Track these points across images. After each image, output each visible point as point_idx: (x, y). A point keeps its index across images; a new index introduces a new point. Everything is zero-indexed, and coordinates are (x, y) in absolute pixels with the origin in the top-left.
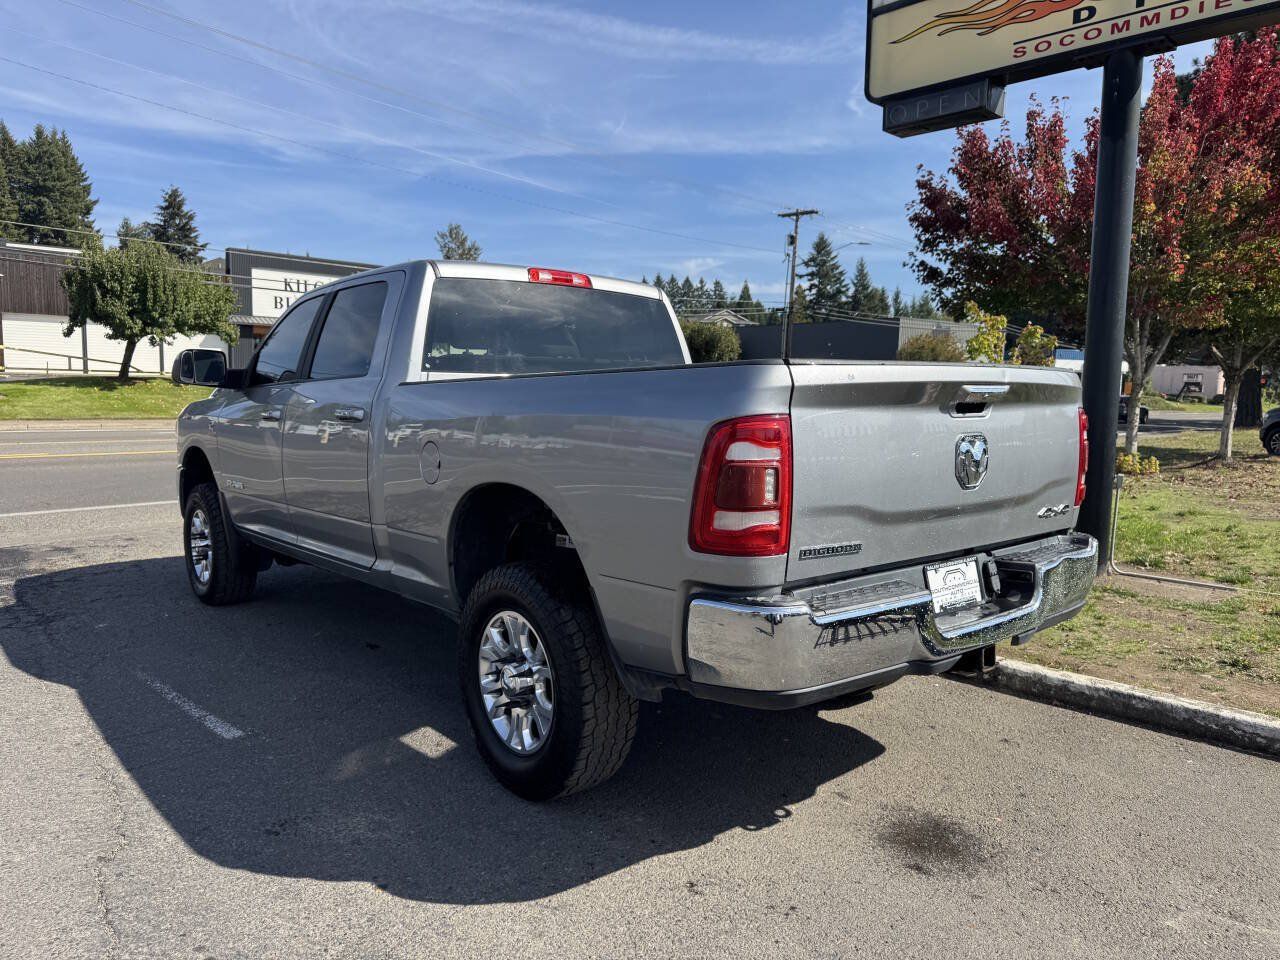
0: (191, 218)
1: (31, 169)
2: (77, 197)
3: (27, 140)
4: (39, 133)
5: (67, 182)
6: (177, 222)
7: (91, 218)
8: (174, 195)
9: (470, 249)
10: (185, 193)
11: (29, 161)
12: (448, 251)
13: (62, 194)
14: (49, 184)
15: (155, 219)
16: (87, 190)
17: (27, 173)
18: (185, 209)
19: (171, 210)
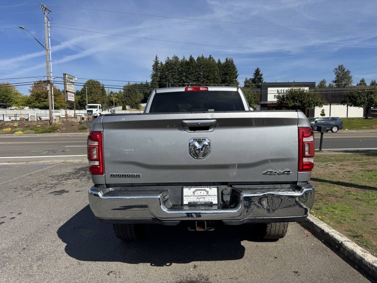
0: (262, 75)
1: (224, 69)
2: (234, 74)
3: (224, 62)
4: (227, 60)
5: (232, 71)
6: (258, 77)
7: (237, 79)
8: (258, 69)
9: (346, 72)
10: (260, 69)
11: (224, 67)
12: (338, 74)
13: (231, 74)
14: (228, 72)
15: (252, 77)
16: (236, 72)
17: (223, 70)
18: (260, 73)
19: (257, 74)
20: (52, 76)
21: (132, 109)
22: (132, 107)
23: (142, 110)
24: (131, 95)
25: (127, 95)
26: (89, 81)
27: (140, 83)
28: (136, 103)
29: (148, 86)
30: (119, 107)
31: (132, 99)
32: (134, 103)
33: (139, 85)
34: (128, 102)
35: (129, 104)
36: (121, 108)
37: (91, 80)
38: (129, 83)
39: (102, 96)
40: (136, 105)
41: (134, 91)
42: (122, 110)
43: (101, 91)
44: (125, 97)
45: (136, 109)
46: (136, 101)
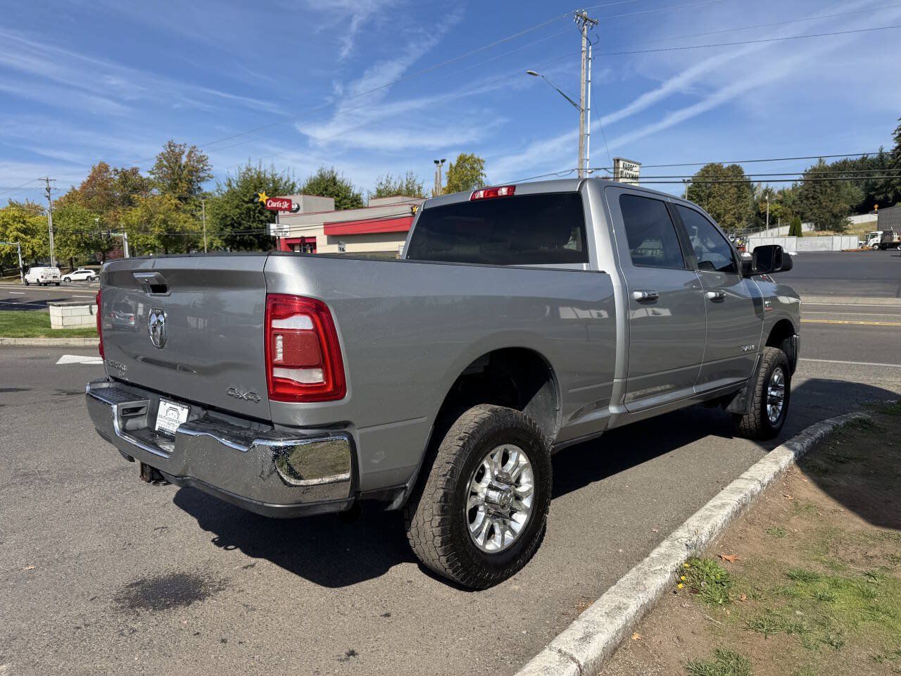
20: (588, 168)
21: (821, 233)
22: (822, 226)
23: (852, 234)
24: (822, 193)
25: (810, 195)
26: (708, 167)
27: (859, 157)
28: (835, 216)
29: (883, 164)
30: (781, 229)
31: (824, 204)
32: (827, 215)
33: (854, 165)
34: (810, 214)
35: (813, 218)
36: (786, 229)
37: (712, 165)
38: (821, 161)
39: (737, 202)
40: (833, 220)
41: (830, 183)
42: (789, 235)
43: (736, 189)
44: (802, 202)
45: (832, 233)
46: (836, 210)
